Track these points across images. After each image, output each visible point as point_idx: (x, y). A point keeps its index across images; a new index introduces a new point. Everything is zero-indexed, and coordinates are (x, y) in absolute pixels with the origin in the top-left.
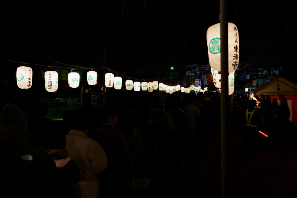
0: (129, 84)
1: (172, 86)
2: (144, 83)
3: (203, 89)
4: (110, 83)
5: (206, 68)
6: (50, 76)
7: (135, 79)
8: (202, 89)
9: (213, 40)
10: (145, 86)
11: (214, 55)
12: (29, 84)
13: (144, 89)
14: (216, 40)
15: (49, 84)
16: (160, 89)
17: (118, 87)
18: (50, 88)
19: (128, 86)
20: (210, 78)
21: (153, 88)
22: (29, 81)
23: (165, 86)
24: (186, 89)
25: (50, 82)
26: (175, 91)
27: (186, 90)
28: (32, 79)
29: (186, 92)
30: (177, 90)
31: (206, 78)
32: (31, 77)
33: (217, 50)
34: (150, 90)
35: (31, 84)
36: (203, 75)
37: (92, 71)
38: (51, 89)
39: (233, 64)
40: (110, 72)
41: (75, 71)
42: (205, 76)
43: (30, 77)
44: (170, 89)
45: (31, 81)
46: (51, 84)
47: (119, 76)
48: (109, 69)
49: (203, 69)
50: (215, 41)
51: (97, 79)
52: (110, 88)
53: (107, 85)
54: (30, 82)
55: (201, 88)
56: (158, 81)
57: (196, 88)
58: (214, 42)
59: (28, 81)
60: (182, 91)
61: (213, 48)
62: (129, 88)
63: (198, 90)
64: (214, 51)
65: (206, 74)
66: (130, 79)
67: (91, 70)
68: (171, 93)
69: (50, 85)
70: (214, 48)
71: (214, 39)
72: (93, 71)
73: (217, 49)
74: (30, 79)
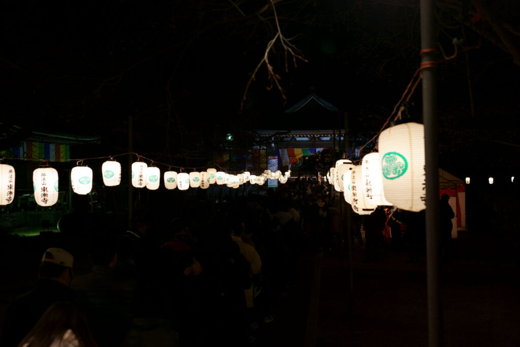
0: (171, 179)
1: (236, 175)
2: (194, 174)
3: (283, 174)
4: (141, 180)
5: (286, 137)
6: (43, 177)
7: (180, 169)
8: (282, 176)
9: (387, 156)
10: (196, 179)
11: (389, 181)
12: (9, 196)
13: (195, 185)
14: (391, 155)
15: (43, 192)
16: (220, 183)
17: (154, 186)
18: (44, 199)
19: (169, 181)
20: (294, 154)
21: (208, 181)
22: (9, 190)
23: (228, 175)
24: (258, 177)
25: (44, 189)
26: (242, 183)
27: (259, 180)
28: (14, 187)
29: (258, 183)
30: (245, 182)
31: (287, 154)
32: (13, 184)
33: (394, 174)
34: (203, 186)
35: (13, 196)
36: (281, 149)
37: (111, 161)
38: (46, 201)
39: (421, 198)
40: (141, 161)
41: (84, 165)
42: (286, 151)
43: (11, 183)
44: (233, 181)
45: (13, 190)
46: (46, 192)
47: (154, 165)
48: (139, 154)
49: (282, 140)
50: (391, 157)
51: (120, 176)
52: (140, 188)
53: (136, 183)
54: (11, 193)
55: (281, 173)
56: (215, 168)
57: (273, 174)
58: (388, 160)
59: (7, 190)
60: (253, 183)
61: (387, 169)
62: (169, 186)
63: (277, 178)
64: (389, 174)
65: (286, 148)
66: (173, 170)
67: (109, 160)
68: (236, 186)
69: (44, 195)
70: (389, 169)
71: (389, 154)
72: (113, 160)
73: (394, 172)
74: (11, 188)
